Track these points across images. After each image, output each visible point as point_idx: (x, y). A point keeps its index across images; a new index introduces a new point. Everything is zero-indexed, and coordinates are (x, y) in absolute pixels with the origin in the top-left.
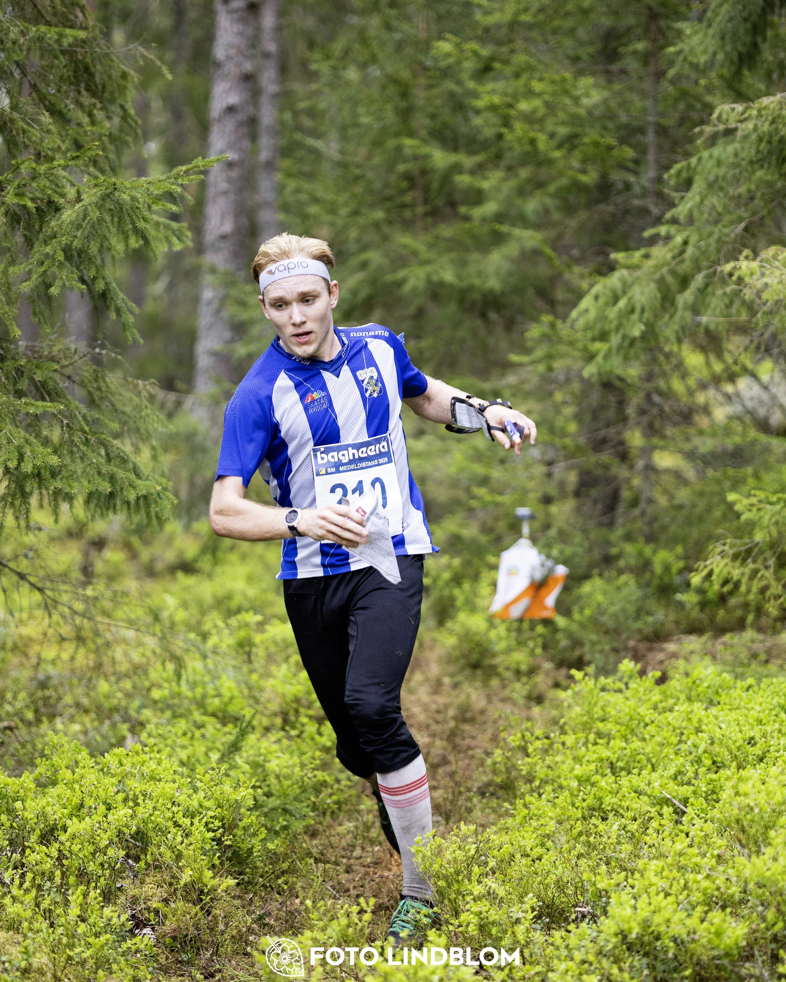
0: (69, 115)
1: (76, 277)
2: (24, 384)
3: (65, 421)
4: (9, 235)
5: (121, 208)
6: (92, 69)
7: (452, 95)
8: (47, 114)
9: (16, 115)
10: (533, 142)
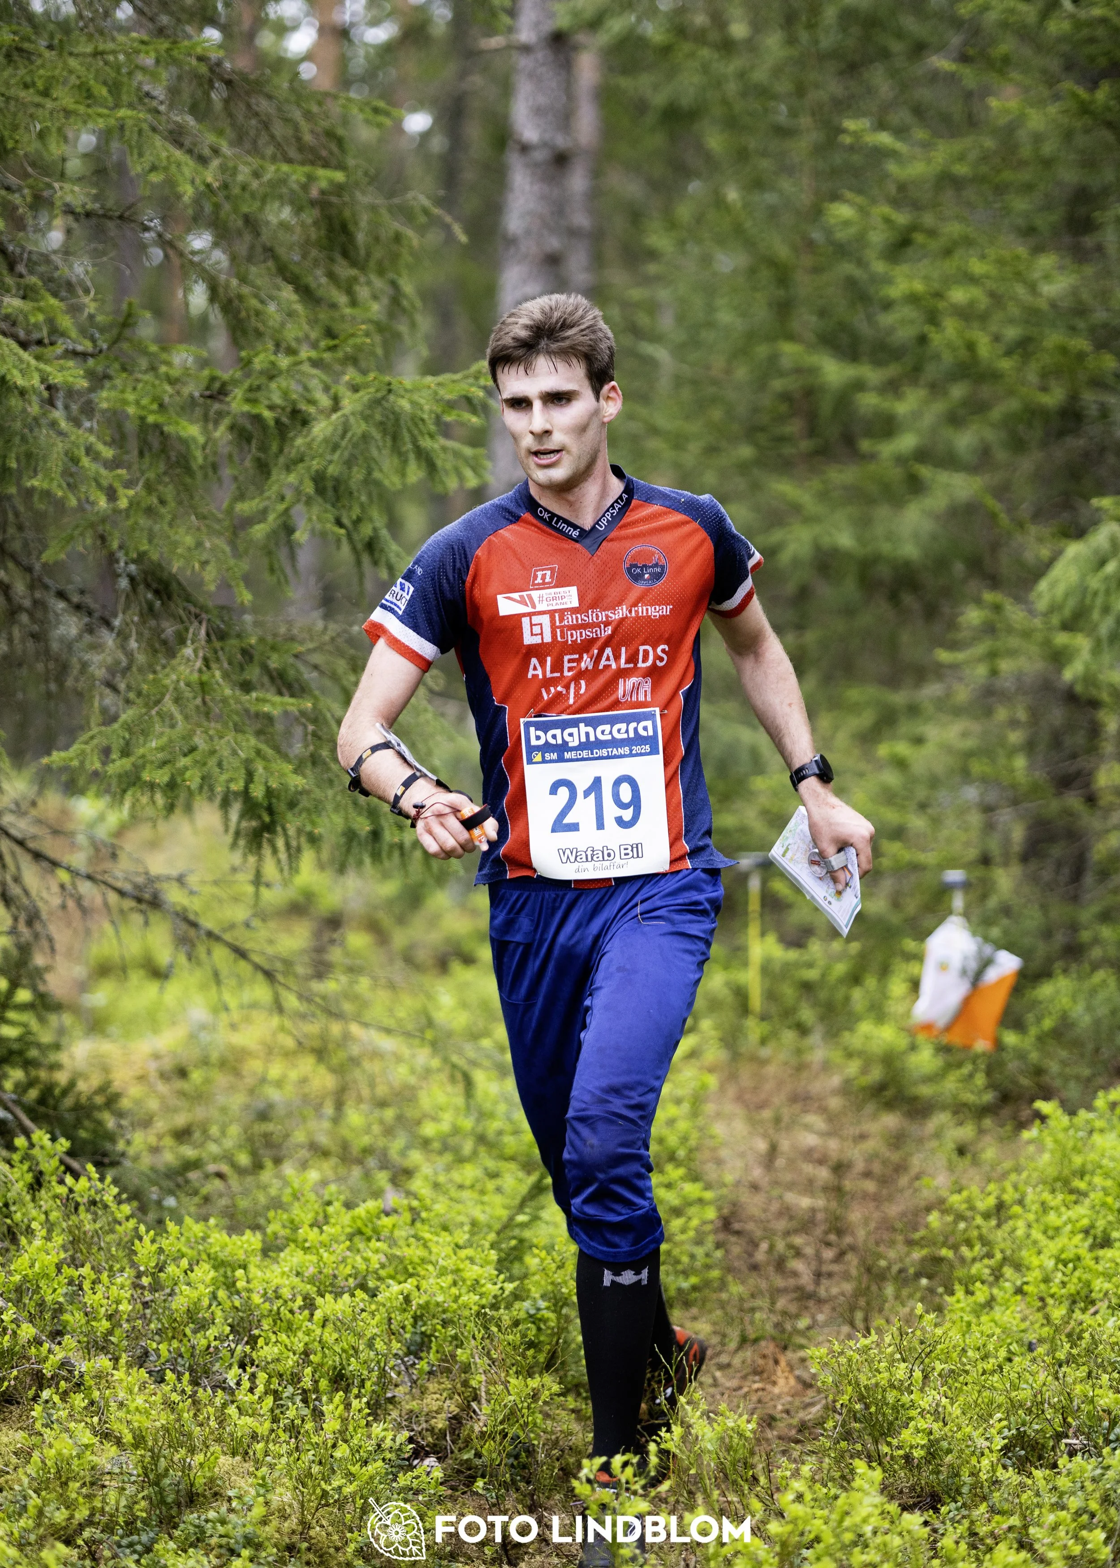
0: (321, 293)
1: (330, 517)
2: (253, 673)
3: (311, 728)
4: (236, 458)
5: (397, 420)
6: (351, 227)
7: (851, 283)
8: (290, 288)
9: (246, 290)
10: (971, 347)
